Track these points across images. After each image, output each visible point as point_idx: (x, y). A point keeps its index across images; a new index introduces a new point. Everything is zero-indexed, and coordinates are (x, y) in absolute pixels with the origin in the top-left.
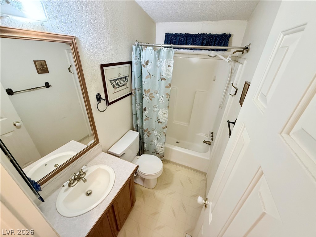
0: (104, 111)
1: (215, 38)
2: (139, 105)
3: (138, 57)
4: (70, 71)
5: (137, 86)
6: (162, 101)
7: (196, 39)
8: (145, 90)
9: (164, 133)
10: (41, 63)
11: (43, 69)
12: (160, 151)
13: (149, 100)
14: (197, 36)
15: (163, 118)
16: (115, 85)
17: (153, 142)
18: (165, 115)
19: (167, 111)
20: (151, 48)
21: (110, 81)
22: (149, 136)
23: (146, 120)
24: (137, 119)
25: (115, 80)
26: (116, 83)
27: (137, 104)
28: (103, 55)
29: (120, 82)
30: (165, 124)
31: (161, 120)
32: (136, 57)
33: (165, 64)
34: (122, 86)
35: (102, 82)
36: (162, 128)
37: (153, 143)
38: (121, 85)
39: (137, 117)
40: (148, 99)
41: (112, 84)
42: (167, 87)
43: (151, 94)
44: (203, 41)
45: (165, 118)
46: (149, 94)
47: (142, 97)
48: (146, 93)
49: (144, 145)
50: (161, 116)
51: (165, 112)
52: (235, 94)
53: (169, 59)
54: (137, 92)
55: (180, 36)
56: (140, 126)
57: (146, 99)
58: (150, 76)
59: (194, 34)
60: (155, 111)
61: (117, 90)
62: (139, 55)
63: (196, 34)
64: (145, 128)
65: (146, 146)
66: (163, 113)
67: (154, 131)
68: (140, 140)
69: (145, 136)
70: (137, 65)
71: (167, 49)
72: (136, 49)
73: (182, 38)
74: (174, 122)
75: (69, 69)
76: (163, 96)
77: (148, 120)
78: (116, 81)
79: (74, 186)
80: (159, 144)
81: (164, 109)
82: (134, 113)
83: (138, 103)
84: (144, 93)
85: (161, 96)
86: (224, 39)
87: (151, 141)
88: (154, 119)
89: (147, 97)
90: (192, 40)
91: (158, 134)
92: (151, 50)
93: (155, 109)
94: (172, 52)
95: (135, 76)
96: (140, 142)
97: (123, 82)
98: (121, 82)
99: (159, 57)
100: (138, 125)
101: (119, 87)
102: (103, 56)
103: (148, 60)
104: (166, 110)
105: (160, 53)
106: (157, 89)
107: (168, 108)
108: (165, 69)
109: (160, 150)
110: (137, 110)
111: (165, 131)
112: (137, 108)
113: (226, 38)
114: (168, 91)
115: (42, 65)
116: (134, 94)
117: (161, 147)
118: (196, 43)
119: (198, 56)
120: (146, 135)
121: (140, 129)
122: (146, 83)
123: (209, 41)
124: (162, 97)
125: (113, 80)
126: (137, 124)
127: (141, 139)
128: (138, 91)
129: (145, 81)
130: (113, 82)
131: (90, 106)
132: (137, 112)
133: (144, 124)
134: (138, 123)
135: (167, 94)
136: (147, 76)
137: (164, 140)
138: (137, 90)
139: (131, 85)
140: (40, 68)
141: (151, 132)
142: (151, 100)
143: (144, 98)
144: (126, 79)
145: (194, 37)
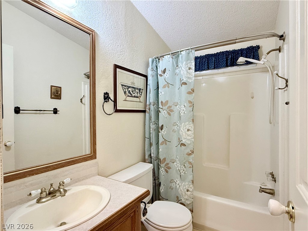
0: (109, 115)
1: (241, 52)
2: (154, 124)
3: (155, 69)
4: (81, 102)
5: (152, 100)
6: (183, 112)
7: (218, 58)
8: (162, 102)
9: (190, 163)
10: (57, 88)
11: (57, 94)
12: (187, 199)
13: (167, 115)
14: (219, 55)
15: (187, 137)
16: (127, 93)
17: (174, 183)
18: (189, 132)
19: (191, 126)
20: (169, 56)
21: (122, 85)
22: (167, 172)
23: (162, 143)
24: (151, 145)
25: (128, 86)
26: (128, 90)
27: (151, 124)
28: (119, 57)
29: (132, 91)
30: (191, 147)
31: (184, 141)
32: (152, 68)
33: (185, 67)
34: (135, 97)
35: (113, 82)
36: (187, 154)
37: (173, 185)
38: (133, 95)
39: (151, 141)
40: (166, 113)
41: (123, 90)
42: (189, 93)
43: (170, 107)
44: (227, 58)
45: (189, 138)
46: (166, 107)
47: (158, 112)
48: (163, 106)
49: (161, 188)
50: (184, 134)
51: (190, 128)
52: (287, 86)
53: (189, 61)
54: (152, 107)
55: (200, 58)
56: (155, 156)
57: (163, 114)
58: (168, 85)
59: (216, 53)
60: (175, 131)
61: (129, 98)
62: (155, 68)
63: (218, 53)
64: (161, 157)
65: (163, 191)
66: (186, 130)
67: (175, 164)
68: (154, 182)
69: (162, 171)
70: (153, 76)
71: (186, 52)
72: (153, 62)
73: (202, 59)
74: (204, 165)
75: (81, 99)
76: (185, 104)
77: (166, 144)
78: (129, 88)
79: (45, 202)
80: (183, 184)
81: (188, 123)
82: (147, 136)
83: (153, 121)
84: (160, 106)
85: (182, 105)
86: (252, 50)
87: (171, 182)
88: (175, 142)
89: (165, 111)
90: (214, 59)
91: (180, 167)
92: (169, 58)
93: (175, 128)
94: (191, 54)
95: (150, 89)
96: (154, 184)
97: (136, 92)
98: (134, 92)
99: (177, 64)
100: (152, 155)
101: (131, 97)
102: (119, 59)
103: (165, 68)
104: (190, 124)
105: (179, 58)
106: (176, 101)
107: (193, 121)
108: (185, 72)
109: (186, 197)
110: (151, 132)
111: (191, 160)
112: (151, 129)
113: (254, 49)
114: (191, 97)
115: (57, 90)
116: (148, 111)
117: (188, 191)
118: (220, 61)
119: (225, 74)
120: (162, 169)
121: (155, 161)
122: (163, 93)
123: (234, 56)
124: (183, 107)
125: (125, 86)
126: (150, 155)
127: (155, 180)
128: (154, 105)
129: (162, 91)
130: (125, 88)
131: (95, 102)
132: (151, 135)
133: (160, 150)
134: (152, 151)
135: (190, 102)
136: (164, 86)
137: (190, 177)
138: (152, 104)
139: (145, 100)
140: (55, 93)
141: (171, 165)
142: (169, 114)
143: (160, 112)
144: (140, 91)
145: (216, 56)
